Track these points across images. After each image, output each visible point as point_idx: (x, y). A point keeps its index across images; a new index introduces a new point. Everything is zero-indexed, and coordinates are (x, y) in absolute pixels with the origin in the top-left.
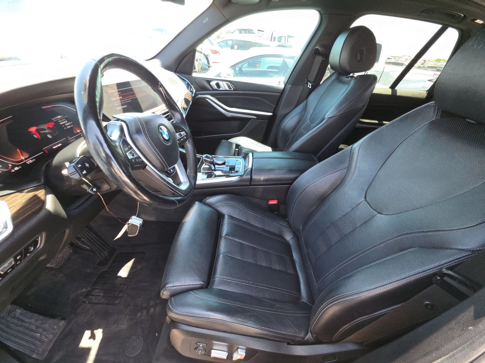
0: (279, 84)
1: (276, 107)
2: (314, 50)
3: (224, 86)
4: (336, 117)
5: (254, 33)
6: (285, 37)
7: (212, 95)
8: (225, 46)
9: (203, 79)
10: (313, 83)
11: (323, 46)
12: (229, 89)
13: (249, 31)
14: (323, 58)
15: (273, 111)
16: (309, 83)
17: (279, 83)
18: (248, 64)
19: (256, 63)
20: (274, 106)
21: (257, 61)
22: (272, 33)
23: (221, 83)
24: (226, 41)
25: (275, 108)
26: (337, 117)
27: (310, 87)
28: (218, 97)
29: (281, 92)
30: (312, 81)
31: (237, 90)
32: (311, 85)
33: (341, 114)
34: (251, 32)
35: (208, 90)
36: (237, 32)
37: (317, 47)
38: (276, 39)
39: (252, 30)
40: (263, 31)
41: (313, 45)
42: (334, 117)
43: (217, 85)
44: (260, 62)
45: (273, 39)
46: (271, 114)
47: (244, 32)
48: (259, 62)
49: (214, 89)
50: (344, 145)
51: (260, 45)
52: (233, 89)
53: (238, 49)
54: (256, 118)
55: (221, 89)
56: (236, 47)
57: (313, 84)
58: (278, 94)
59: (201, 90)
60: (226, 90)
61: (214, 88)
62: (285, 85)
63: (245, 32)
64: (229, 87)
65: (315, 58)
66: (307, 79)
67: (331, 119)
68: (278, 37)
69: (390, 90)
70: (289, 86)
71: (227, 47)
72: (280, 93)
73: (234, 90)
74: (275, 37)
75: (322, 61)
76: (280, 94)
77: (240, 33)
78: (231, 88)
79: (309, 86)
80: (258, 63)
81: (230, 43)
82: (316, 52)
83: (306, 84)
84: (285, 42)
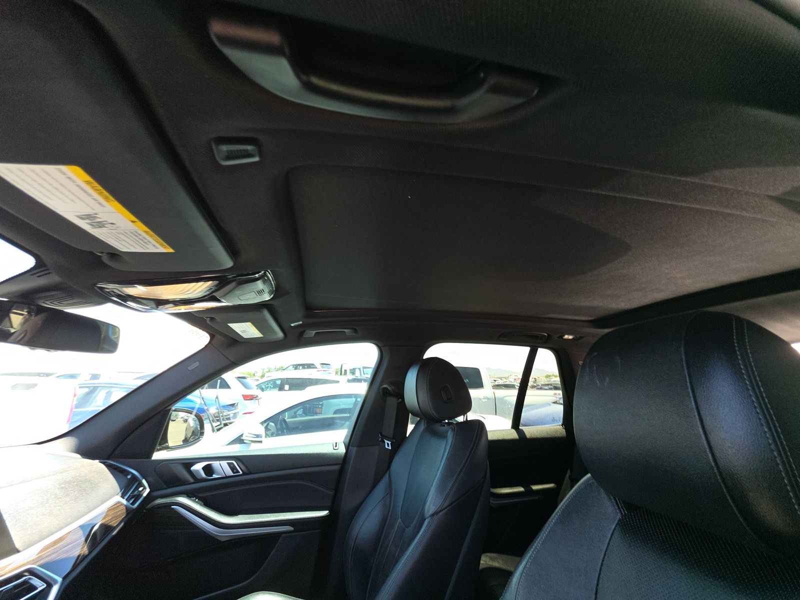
0: (335, 448)
1: (336, 494)
2: (381, 391)
3: (223, 468)
4: (444, 511)
5: (316, 368)
6: (360, 369)
7: (189, 495)
8: (272, 387)
9: (177, 461)
10: (393, 438)
11: (392, 383)
12: (234, 473)
13: (310, 366)
14: (398, 399)
15: (329, 504)
16: (386, 441)
17: (336, 446)
18: (303, 411)
19: (316, 408)
20: (332, 493)
21: (317, 405)
22: (342, 366)
23: (216, 464)
24: (274, 381)
25: (334, 498)
26: (446, 510)
27: (390, 448)
28: (205, 495)
29: (341, 462)
30: (391, 436)
31: (251, 473)
32: (390, 443)
33: (452, 503)
34: (312, 366)
35: (182, 482)
36: (291, 367)
37: (385, 386)
38: (348, 372)
39: (313, 365)
40: (329, 365)
41: (379, 384)
42: (441, 511)
43: (208, 470)
44: (322, 405)
45: (342, 372)
46: (324, 513)
47: (301, 367)
48: (320, 405)
49: (199, 480)
50: (489, 554)
51: (325, 382)
52: (241, 473)
53: (290, 389)
54: (292, 529)
55: (215, 476)
56: (287, 387)
57: (394, 441)
58: (336, 468)
59: (166, 487)
60: (227, 477)
61: (198, 477)
62: (347, 448)
63: (304, 368)
64: (233, 468)
65: (386, 400)
66: (381, 434)
67: (436, 517)
68: (350, 370)
69: (514, 431)
70: (354, 450)
71: (274, 388)
72: (340, 464)
73: (244, 474)
74: (346, 371)
75: (398, 404)
76: (340, 466)
77: (296, 369)
78: (238, 472)
79: (386, 447)
80: (318, 408)
81: (279, 382)
82: (385, 393)
83: (381, 443)
84: (361, 375)
